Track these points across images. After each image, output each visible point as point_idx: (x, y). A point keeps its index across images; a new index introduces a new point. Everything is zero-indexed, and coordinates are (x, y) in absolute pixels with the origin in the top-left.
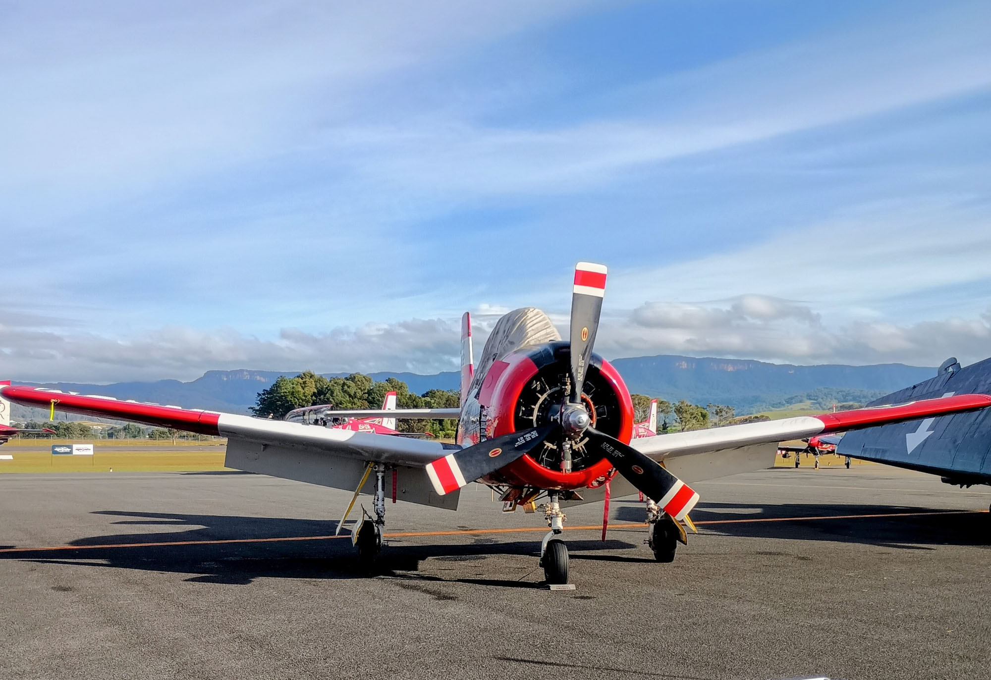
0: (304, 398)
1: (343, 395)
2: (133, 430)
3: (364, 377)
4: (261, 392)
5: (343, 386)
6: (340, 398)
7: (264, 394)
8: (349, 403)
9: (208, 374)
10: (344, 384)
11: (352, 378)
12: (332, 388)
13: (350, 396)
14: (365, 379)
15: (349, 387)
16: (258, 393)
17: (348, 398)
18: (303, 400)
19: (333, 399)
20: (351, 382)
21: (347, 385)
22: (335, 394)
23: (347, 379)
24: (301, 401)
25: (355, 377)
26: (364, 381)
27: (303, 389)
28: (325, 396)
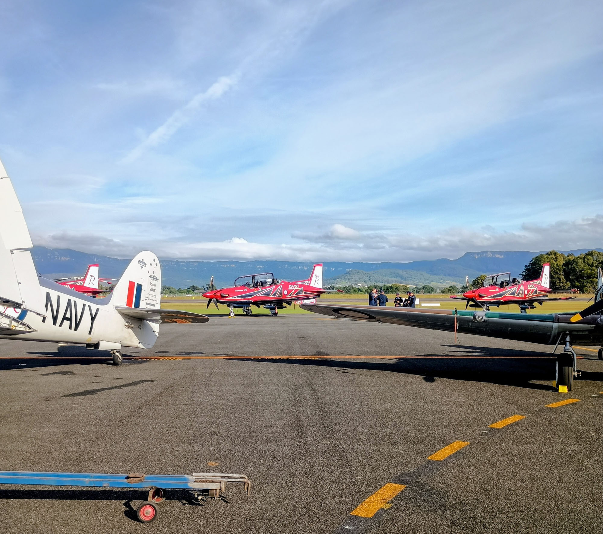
0: (557, 267)
1: (584, 265)
2: (428, 289)
3: (598, 253)
4: (528, 264)
5: (584, 259)
6: (583, 267)
7: (529, 266)
8: (589, 270)
9: (467, 254)
10: (584, 258)
11: (590, 254)
12: (576, 261)
13: (589, 265)
14: (600, 254)
15: (588, 259)
16: (525, 265)
17: (588, 267)
18: (557, 269)
19: (578, 267)
20: (590, 256)
21: (586, 258)
22: (579, 264)
23: (586, 254)
24: (555, 269)
25: (592, 253)
26: (599, 255)
27: (556, 262)
28: (572, 266)
